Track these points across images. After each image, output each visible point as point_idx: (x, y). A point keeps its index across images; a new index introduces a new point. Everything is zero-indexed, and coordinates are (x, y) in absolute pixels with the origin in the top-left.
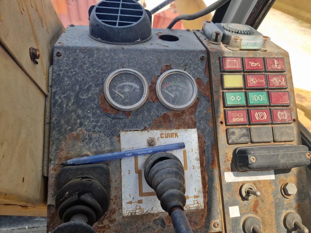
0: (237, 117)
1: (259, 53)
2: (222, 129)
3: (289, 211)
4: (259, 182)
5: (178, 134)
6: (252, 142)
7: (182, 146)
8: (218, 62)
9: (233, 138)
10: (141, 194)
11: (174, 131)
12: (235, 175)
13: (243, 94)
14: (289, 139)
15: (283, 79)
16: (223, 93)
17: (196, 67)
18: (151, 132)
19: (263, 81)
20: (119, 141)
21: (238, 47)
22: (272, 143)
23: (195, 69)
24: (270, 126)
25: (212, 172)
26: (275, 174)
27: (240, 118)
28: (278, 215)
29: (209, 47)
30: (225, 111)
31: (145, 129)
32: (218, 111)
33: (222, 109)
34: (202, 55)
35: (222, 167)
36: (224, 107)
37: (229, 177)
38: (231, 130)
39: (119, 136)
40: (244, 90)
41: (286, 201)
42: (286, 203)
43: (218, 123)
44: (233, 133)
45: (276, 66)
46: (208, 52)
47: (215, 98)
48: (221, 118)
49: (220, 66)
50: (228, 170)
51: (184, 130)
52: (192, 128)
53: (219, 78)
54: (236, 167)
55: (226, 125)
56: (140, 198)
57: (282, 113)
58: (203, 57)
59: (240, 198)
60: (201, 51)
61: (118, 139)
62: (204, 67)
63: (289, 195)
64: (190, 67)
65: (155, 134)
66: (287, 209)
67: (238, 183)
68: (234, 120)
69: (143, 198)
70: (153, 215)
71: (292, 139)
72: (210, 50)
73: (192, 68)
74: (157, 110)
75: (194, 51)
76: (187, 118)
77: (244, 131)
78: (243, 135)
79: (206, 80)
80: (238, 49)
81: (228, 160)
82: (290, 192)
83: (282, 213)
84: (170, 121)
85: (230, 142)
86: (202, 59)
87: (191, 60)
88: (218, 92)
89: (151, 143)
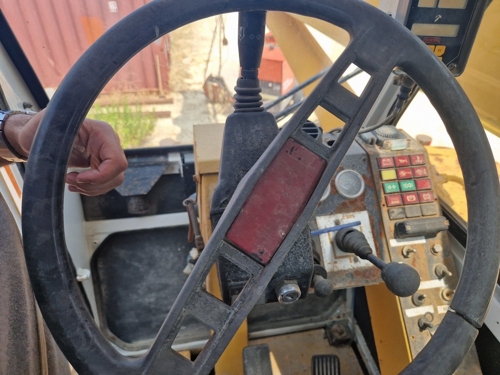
0: (394, 200)
1: (405, 152)
2: (384, 210)
3: (438, 264)
4: (415, 245)
5: (355, 216)
6: (407, 218)
7: (359, 223)
8: (376, 161)
9: (393, 216)
10: (336, 257)
11: (351, 214)
12: (397, 241)
13: (397, 184)
14: (433, 213)
15: (425, 170)
16: (382, 184)
17: (361, 166)
18: (336, 215)
19: (410, 173)
20: (316, 223)
21: (389, 149)
22: (422, 217)
23: (360, 168)
24: (418, 205)
25: (381, 240)
26: (426, 238)
27: (396, 200)
28: (430, 267)
29: (368, 150)
30: (385, 197)
31: (332, 214)
32: (380, 198)
33: (383, 196)
34: (364, 157)
35: (388, 236)
36: (385, 193)
37: (393, 243)
38: (391, 210)
39: (315, 220)
40: (397, 181)
41: (435, 258)
42: (435, 259)
43: (381, 206)
44: (393, 212)
45: (419, 161)
46: (368, 155)
47: (377, 188)
48: (383, 201)
49: (378, 164)
50: (392, 238)
51: (358, 212)
52: (363, 210)
53: (378, 173)
54: (397, 235)
55: (388, 207)
56: (335, 260)
57: (426, 195)
58: (365, 159)
59: (402, 257)
60: (363, 155)
61: (315, 222)
62: (366, 166)
63: (437, 253)
64: (357, 167)
65: (339, 216)
66: (436, 263)
67: (400, 247)
68: (393, 203)
69: (337, 260)
70: (345, 271)
71: (435, 213)
72: (369, 153)
73: (358, 168)
74: (338, 200)
75: (358, 155)
76: (359, 203)
77: (400, 210)
78: (400, 213)
79: (369, 176)
80: (389, 151)
81: (391, 231)
82: (437, 250)
83: (433, 266)
84: (347, 207)
85: (391, 218)
86: (364, 160)
87: (356, 161)
88: (378, 183)
89: (337, 223)
